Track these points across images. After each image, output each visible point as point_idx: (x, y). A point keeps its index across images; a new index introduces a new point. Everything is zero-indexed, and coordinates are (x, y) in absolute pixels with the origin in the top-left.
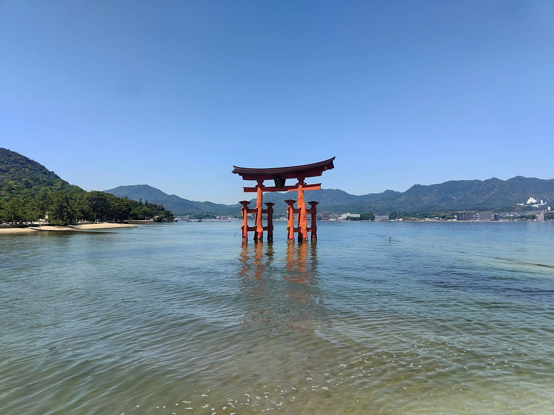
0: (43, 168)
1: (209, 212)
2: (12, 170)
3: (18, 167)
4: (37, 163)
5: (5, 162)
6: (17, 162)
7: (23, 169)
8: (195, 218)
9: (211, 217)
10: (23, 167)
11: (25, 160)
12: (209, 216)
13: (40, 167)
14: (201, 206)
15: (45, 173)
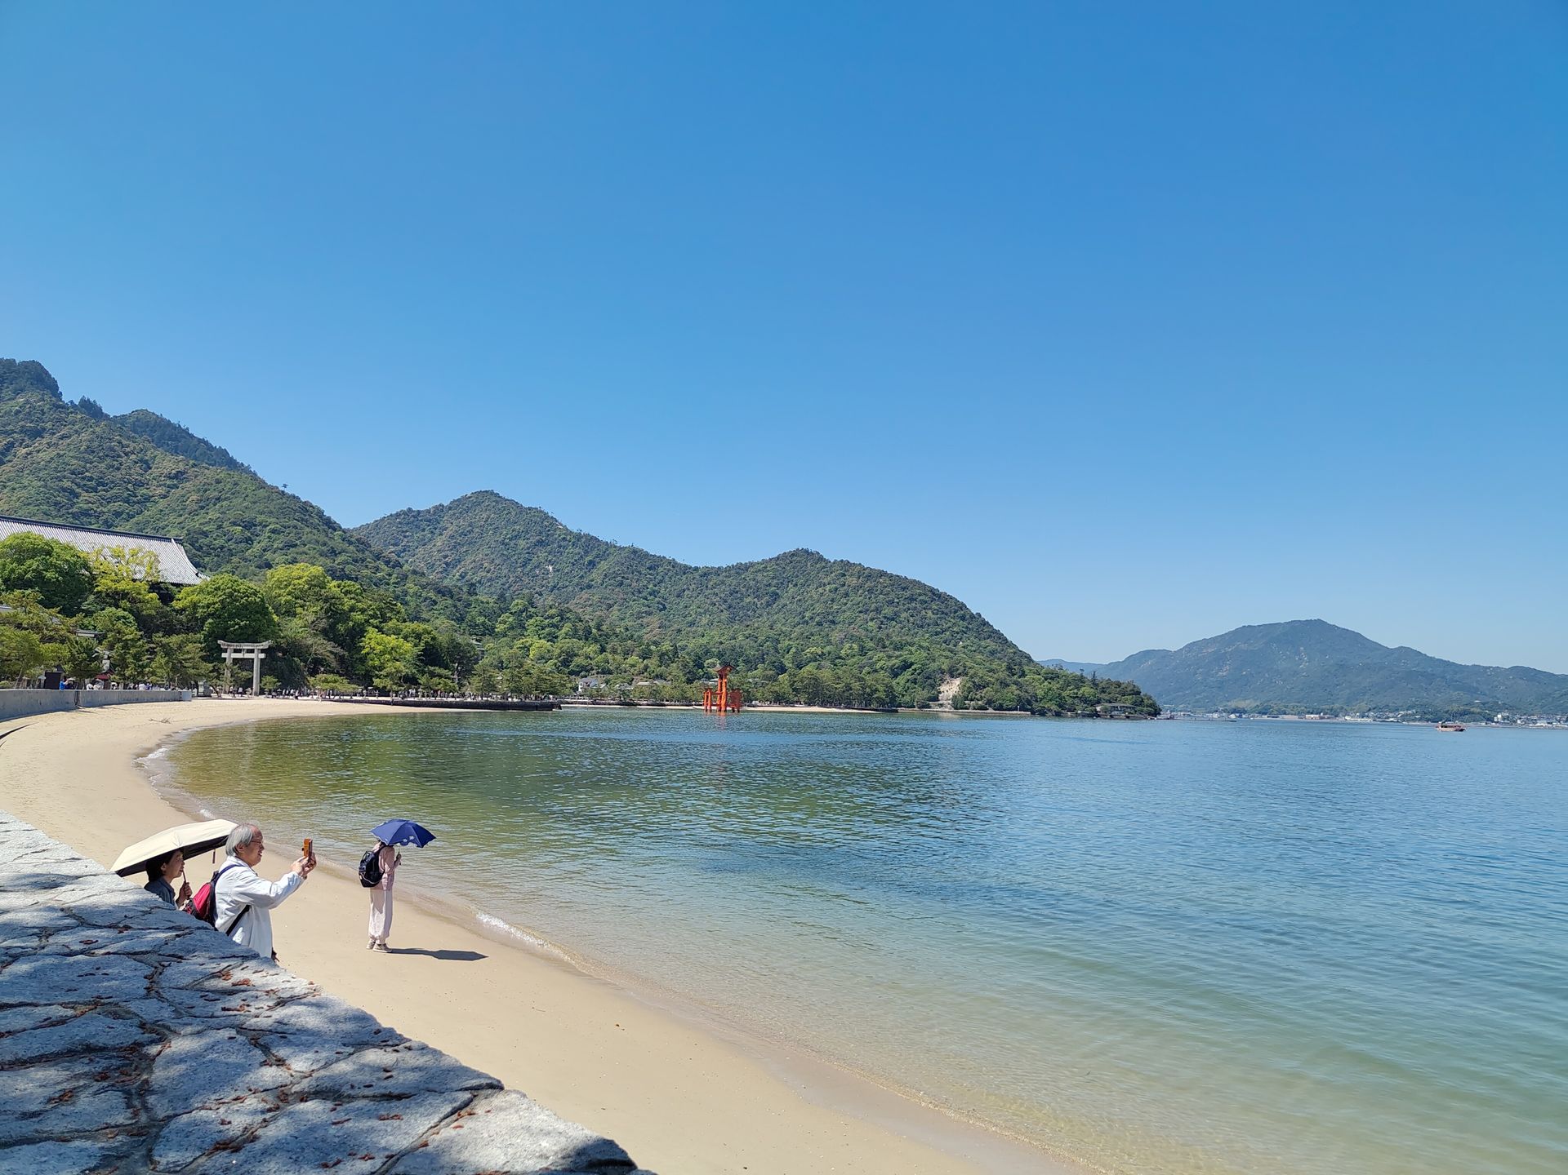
0: (963, 606)
1: (1488, 703)
2: (904, 615)
3: (915, 608)
4: (951, 598)
5: (896, 600)
6: (915, 600)
7: (923, 612)
8: (1420, 720)
9: (1478, 717)
10: (924, 609)
11: (930, 594)
12: (1473, 713)
13: (956, 605)
14: (1496, 683)
15: (963, 618)
